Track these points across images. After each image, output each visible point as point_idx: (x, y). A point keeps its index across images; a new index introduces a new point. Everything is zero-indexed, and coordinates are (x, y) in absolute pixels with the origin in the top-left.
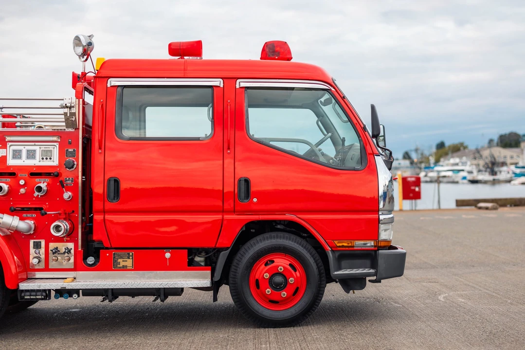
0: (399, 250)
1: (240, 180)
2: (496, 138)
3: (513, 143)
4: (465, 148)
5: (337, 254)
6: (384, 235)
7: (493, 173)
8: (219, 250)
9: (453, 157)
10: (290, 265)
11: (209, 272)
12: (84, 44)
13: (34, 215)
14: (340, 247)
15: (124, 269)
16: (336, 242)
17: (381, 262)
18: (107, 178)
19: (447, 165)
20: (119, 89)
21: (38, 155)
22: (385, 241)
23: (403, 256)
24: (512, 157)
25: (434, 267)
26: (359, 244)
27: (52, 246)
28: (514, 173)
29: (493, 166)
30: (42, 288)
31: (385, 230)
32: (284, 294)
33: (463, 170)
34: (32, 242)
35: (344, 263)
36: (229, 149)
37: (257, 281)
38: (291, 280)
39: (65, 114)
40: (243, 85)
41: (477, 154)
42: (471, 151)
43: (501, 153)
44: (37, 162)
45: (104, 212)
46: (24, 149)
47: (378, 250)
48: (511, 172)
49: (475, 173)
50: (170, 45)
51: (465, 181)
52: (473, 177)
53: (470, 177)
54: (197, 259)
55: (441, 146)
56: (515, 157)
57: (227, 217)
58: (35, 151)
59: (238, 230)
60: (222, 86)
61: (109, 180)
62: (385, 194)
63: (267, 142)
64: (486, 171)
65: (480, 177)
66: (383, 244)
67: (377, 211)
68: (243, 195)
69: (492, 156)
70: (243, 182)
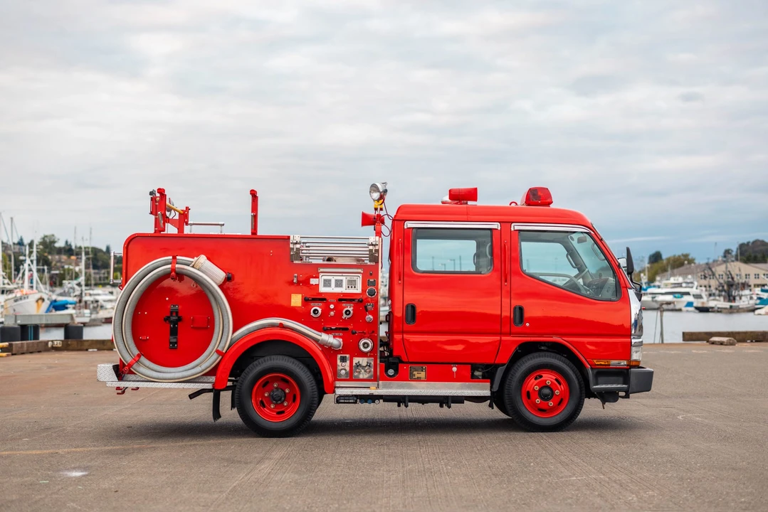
0: (648, 369)
1: (515, 308)
2: (734, 248)
3: (759, 256)
4: (691, 261)
5: (595, 371)
6: (635, 356)
7: (731, 298)
8: (496, 366)
9: (673, 275)
10: (556, 380)
11: (488, 384)
12: (381, 191)
13: (341, 334)
14: (598, 365)
15: (419, 380)
16: (595, 361)
17: (633, 379)
18: (405, 304)
19: (666, 285)
20: (414, 230)
21: (344, 284)
22: (636, 361)
23: (651, 373)
24: (757, 276)
25: (668, 397)
26: (614, 362)
27: (356, 360)
28: (760, 298)
29: (730, 289)
30: (354, 394)
31: (636, 352)
32: (551, 404)
33: (688, 294)
34: (339, 356)
35: (601, 379)
36: (506, 281)
37: (528, 393)
38: (557, 392)
39: (371, 251)
40: (517, 228)
41: (708, 271)
42: (699, 266)
43: (741, 270)
44: (343, 290)
45: (403, 332)
46: (333, 279)
47: (630, 368)
48: (755, 297)
49: (705, 299)
50: (450, 191)
51: (692, 309)
52: (703, 303)
53: (697, 303)
54: (477, 373)
55: (656, 258)
56: (762, 276)
57: (504, 338)
58: (342, 280)
59: (513, 349)
60: (499, 229)
61: (407, 306)
62: (636, 321)
63: (537, 276)
64: (719, 296)
65: (712, 304)
66: (634, 364)
67: (629, 335)
68: (517, 320)
69: (730, 275)
70: (518, 310)
